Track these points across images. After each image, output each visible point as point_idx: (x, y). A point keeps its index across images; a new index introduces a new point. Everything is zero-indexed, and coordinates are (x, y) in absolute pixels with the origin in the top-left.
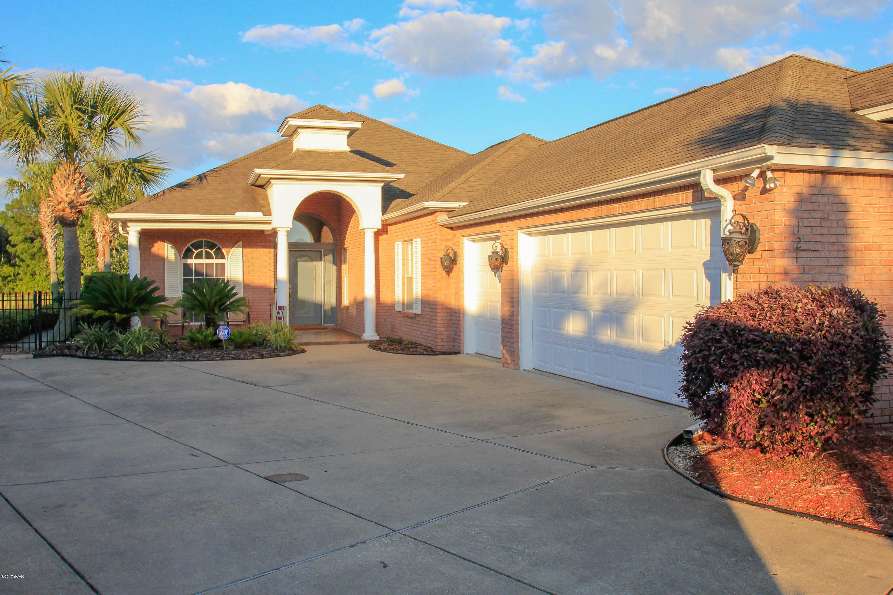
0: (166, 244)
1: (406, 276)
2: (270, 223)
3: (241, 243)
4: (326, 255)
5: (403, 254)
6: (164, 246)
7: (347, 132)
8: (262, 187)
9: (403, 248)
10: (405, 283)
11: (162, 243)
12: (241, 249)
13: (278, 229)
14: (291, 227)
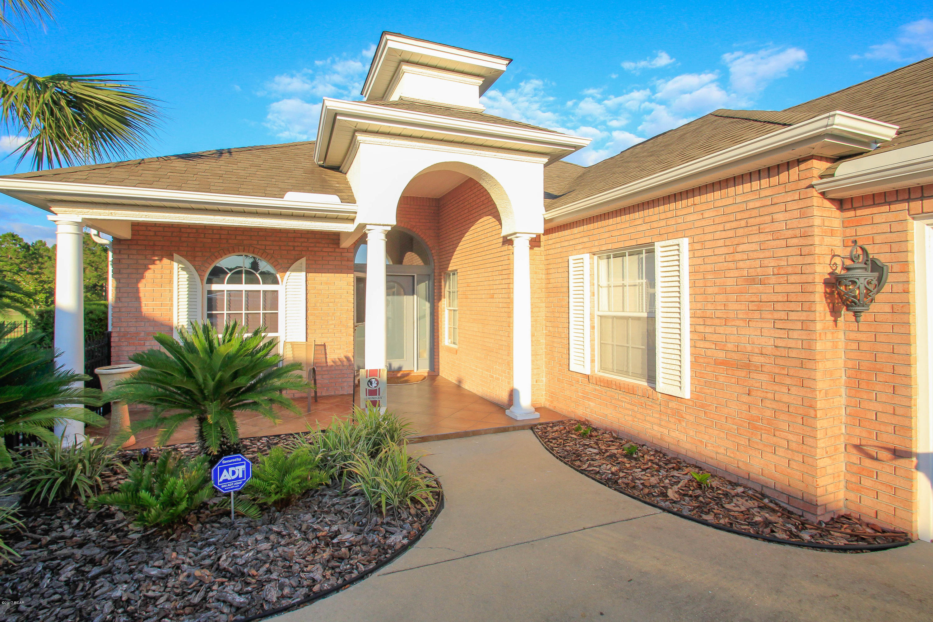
0: (175, 265)
1: (597, 313)
2: (353, 220)
3: (303, 260)
4: (420, 283)
5: (592, 275)
6: (171, 269)
7: (480, 81)
8: (337, 168)
9: (592, 264)
10: (596, 325)
11: (166, 261)
12: (305, 273)
13: (368, 227)
14: (394, 223)
